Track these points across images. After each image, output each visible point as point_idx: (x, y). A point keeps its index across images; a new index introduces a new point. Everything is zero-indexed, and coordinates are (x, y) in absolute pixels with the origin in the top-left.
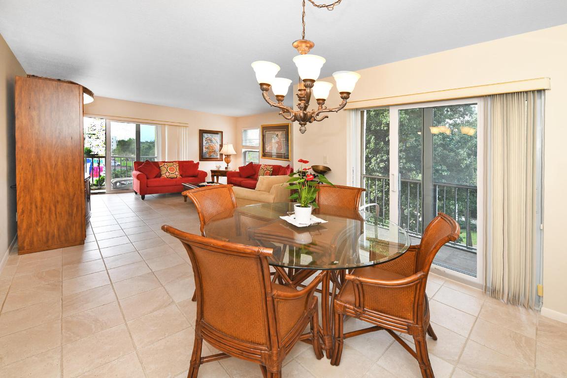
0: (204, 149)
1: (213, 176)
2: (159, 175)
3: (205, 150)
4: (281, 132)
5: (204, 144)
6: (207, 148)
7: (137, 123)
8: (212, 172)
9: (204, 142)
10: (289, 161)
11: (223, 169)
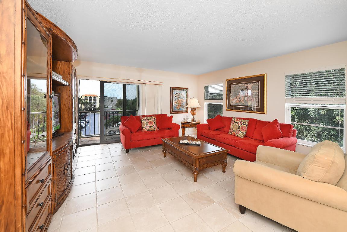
1: (183, 127)
2: (141, 129)
3: (174, 104)
4: (252, 84)
6: (176, 103)
8: (182, 123)
9: (174, 98)
10: (265, 114)
11: (190, 121)
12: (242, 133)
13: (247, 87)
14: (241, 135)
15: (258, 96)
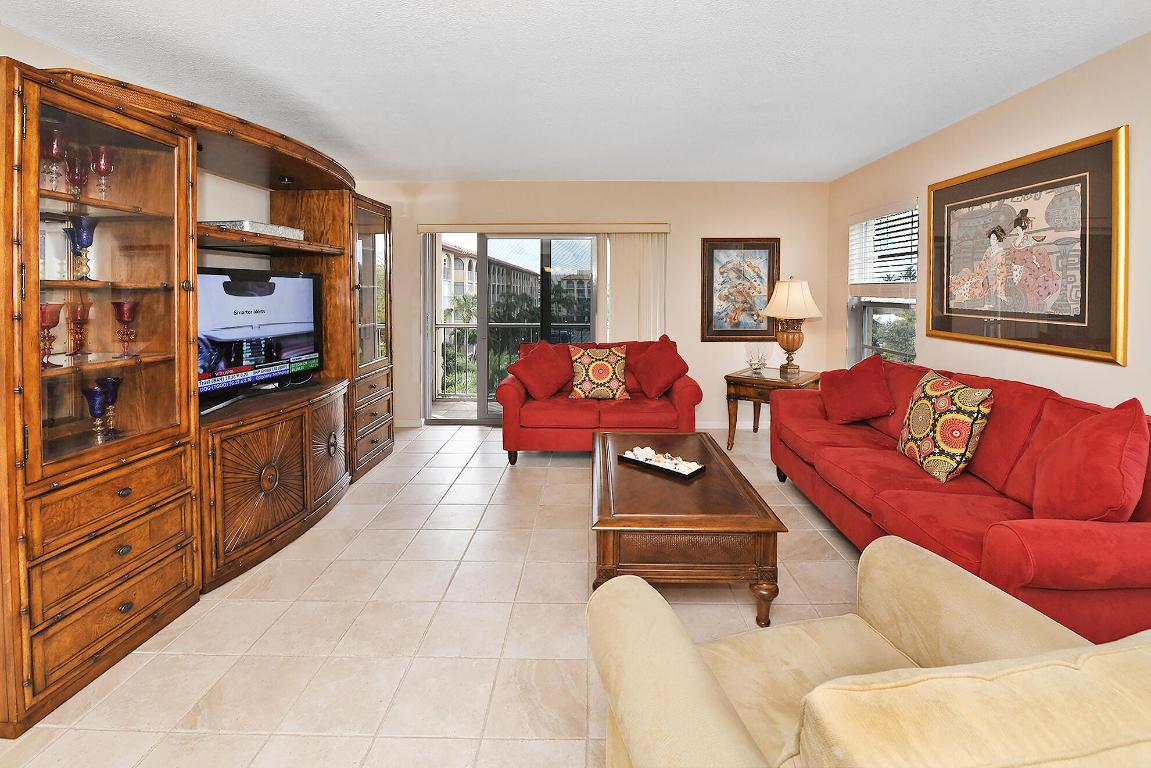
0: (717, 302)
1: (733, 398)
3: (718, 305)
4: (1047, 197)
5: (716, 286)
6: (726, 298)
7: (545, 238)
8: (731, 381)
9: (718, 279)
10: (1113, 362)
11: (772, 374)
12: (942, 452)
13: (1024, 212)
14: (941, 468)
15: (1077, 260)
